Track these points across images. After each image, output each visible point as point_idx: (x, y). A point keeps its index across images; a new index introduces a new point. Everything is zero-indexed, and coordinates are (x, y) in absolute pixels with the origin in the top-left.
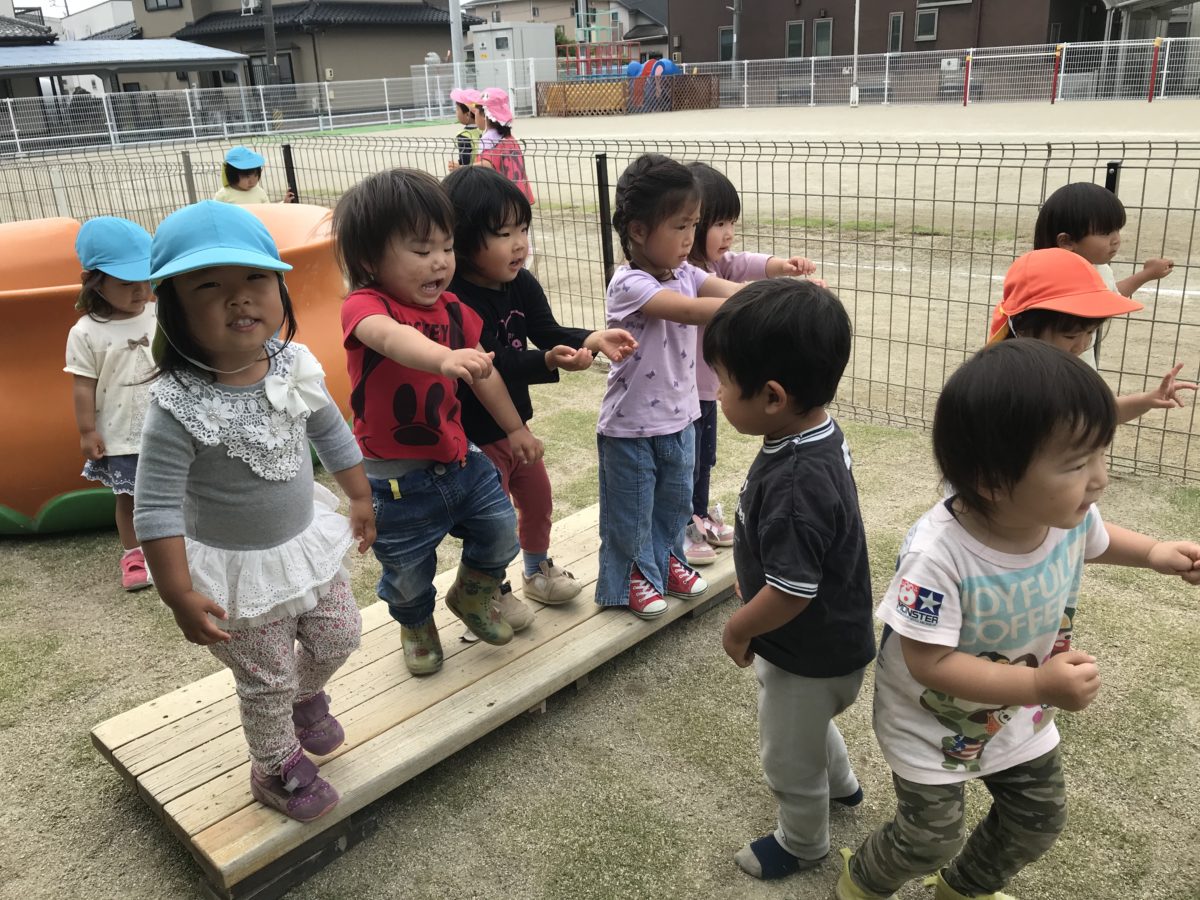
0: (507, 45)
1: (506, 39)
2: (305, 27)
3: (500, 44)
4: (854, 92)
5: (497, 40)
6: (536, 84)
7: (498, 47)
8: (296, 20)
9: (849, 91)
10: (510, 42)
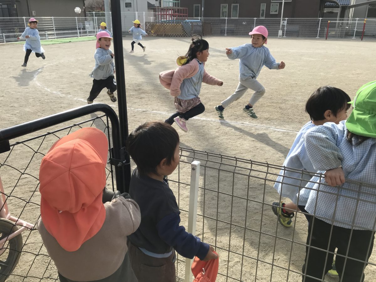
1: (130, 3)
3: (127, 5)
4: (280, 32)
6: (146, 22)
7: (126, 7)
9: (278, 32)
10: (132, 5)
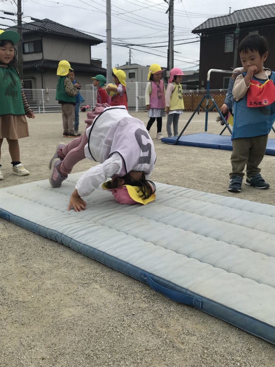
0: (134, 76)
1: (134, 73)
2: (38, 69)
3: (131, 76)
5: (130, 74)
7: (130, 77)
8: (35, 66)
10: (136, 75)
